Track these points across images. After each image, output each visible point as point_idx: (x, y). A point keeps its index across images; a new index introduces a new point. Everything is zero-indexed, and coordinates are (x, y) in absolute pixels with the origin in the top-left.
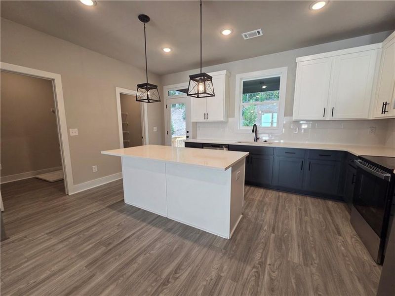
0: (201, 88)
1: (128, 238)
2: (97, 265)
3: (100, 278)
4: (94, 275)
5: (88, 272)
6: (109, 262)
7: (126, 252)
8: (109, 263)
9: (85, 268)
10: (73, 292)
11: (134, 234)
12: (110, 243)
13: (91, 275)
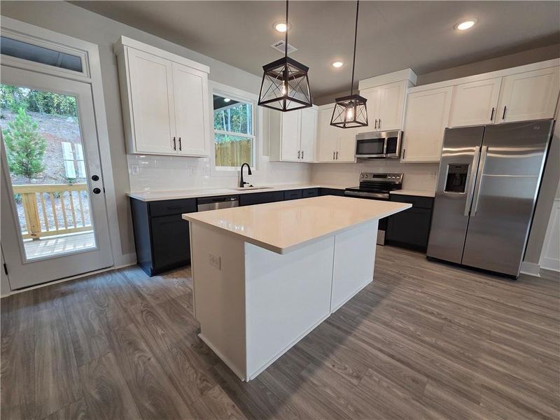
0: (350, 114)
1: (392, 357)
2: (465, 387)
3: (481, 377)
4: (483, 386)
5: (483, 396)
6: (451, 373)
7: (423, 356)
8: (453, 372)
9: (481, 404)
10: (522, 404)
11: (381, 351)
12: (414, 381)
13: (485, 390)
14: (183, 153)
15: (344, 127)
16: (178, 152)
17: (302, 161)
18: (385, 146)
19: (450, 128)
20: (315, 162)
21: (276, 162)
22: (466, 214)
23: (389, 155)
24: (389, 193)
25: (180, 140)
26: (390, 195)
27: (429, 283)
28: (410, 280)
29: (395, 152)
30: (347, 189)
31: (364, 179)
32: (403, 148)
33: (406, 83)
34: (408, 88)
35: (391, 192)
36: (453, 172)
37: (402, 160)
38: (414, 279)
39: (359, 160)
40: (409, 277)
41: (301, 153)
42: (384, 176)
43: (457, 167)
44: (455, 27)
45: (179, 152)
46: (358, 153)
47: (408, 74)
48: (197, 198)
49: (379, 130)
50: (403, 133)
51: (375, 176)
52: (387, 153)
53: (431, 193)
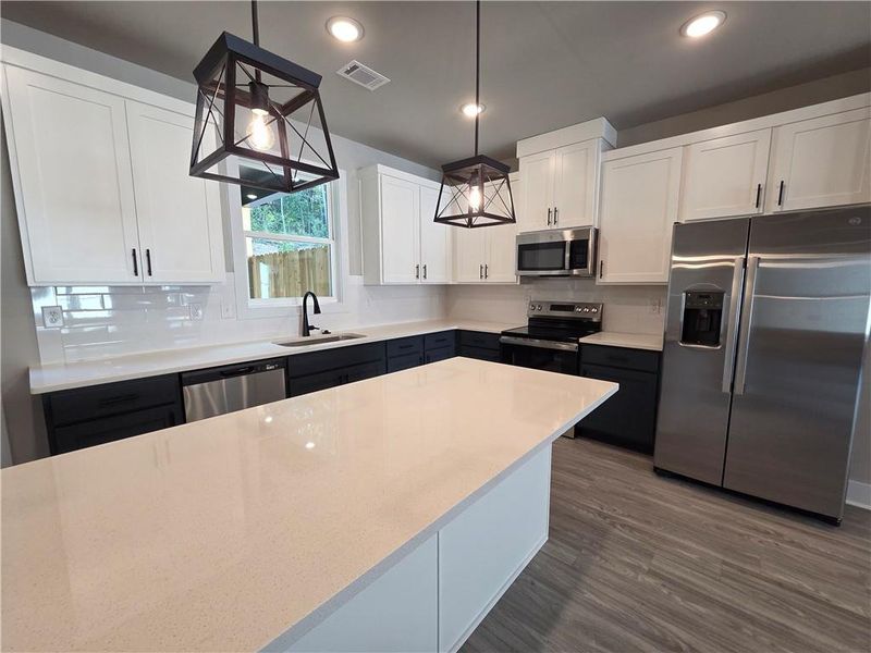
14: (155, 280)
15: (470, 225)
16: (144, 279)
17: (425, 282)
18: (567, 255)
19: (683, 222)
20: (451, 283)
21: (374, 286)
22: (726, 388)
23: (575, 272)
24: (577, 342)
25: (148, 255)
26: (581, 345)
27: (664, 540)
28: (626, 535)
29: (586, 267)
30: (504, 333)
31: (536, 313)
32: (600, 258)
33: (598, 144)
34: (603, 151)
35: (582, 340)
36: (695, 306)
37: (599, 281)
38: (632, 529)
39: (524, 280)
40: (623, 526)
41: (420, 268)
42: (570, 307)
43: (701, 297)
44: (681, 31)
45: (148, 279)
46: (521, 267)
47: (601, 127)
48: (180, 374)
49: (555, 227)
50: (597, 232)
51: (555, 307)
52: (572, 267)
53: (655, 344)
